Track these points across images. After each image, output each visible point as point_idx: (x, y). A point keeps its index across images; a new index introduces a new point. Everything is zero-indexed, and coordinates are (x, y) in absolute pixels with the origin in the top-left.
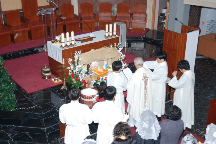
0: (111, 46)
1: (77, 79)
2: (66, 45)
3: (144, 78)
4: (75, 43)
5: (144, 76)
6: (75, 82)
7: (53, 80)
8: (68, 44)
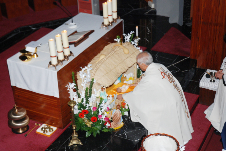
0: (118, 40)
1: (95, 118)
2: (59, 62)
3: (163, 75)
4: (71, 52)
5: (161, 72)
6: (89, 124)
7: (39, 131)
8: (61, 57)
